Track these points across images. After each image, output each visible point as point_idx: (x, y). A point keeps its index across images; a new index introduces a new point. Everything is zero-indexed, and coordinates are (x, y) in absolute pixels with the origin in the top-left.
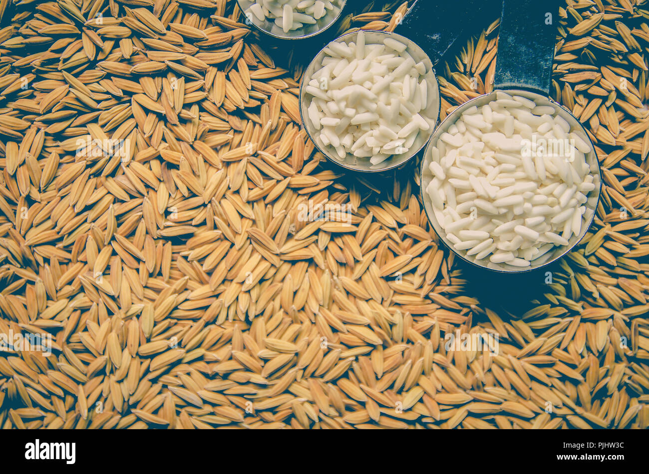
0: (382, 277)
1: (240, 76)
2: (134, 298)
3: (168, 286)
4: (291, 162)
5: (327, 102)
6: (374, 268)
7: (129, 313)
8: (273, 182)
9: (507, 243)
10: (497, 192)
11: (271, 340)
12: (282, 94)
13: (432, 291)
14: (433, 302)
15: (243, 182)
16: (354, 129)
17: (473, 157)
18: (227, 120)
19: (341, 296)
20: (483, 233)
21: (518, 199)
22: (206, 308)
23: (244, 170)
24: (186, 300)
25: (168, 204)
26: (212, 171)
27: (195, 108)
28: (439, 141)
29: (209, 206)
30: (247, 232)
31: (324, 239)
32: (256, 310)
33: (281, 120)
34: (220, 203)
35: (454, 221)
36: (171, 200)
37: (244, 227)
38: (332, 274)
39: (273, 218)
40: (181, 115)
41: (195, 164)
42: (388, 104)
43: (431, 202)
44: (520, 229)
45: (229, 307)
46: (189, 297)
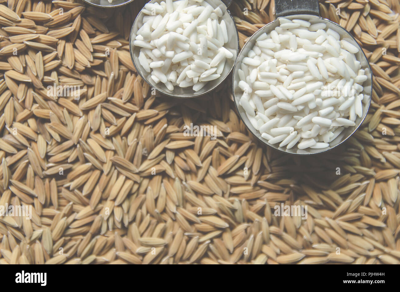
0: (219, 176)
1: (84, 44)
2: (35, 226)
3: (58, 212)
4: (134, 101)
5: (151, 50)
6: (212, 170)
7: (33, 238)
8: (123, 119)
9: (309, 132)
10: (293, 94)
11: (145, 239)
12: (118, 52)
13: (259, 179)
14: (262, 187)
15: (101, 123)
16: (176, 67)
17: (270, 71)
18: (80, 78)
19: (191, 196)
20: (289, 128)
21: (310, 96)
22: (90, 224)
23: (100, 114)
24: (75, 220)
25: (47, 150)
26: (76, 119)
27: (54, 74)
28: (243, 65)
29: (78, 146)
30: (111, 160)
31: (170, 156)
32: (129, 218)
33: (121, 71)
34: (86, 142)
35: (265, 123)
36: (49, 147)
37: (108, 157)
38: (181, 180)
39: (128, 146)
40: (45, 80)
41: (61, 116)
42: (198, 43)
43: (244, 112)
44: (316, 119)
45: (108, 220)
46: (76, 218)
